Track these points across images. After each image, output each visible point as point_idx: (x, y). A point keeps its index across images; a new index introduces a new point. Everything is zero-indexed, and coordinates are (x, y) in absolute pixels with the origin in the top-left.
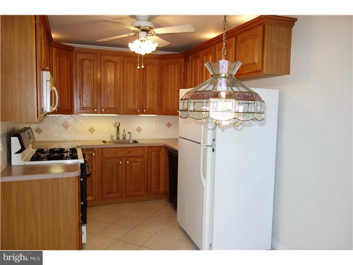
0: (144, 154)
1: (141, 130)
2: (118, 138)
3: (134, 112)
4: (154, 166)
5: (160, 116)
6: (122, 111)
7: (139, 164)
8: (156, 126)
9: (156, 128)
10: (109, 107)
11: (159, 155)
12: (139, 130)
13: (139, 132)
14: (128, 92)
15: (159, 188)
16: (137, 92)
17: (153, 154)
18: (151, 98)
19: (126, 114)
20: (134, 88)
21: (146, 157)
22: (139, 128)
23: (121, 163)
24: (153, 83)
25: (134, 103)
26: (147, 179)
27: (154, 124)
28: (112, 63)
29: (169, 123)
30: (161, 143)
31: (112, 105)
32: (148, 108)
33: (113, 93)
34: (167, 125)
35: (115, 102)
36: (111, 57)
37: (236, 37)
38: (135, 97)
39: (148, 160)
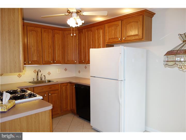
0: (59, 88)
1: (50, 74)
2: (38, 80)
3: (48, 63)
4: (64, 95)
5: (63, 64)
6: (41, 63)
7: (56, 94)
8: (59, 70)
9: (59, 72)
10: (34, 60)
11: (67, 88)
12: (49, 74)
13: (49, 75)
14: (45, 50)
15: (67, 108)
16: (50, 50)
17: (64, 87)
18: (58, 54)
19: (44, 64)
20: (49, 48)
21: (59, 90)
22: (49, 72)
23: (46, 95)
24: (59, 45)
25: (49, 57)
26: (61, 103)
27: (58, 70)
28: (34, 32)
29: (66, 69)
30: (68, 81)
31: (35, 59)
32: (57, 60)
33: (36, 51)
34: (64, 70)
35: (37, 57)
36: (34, 28)
37: (122, 21)
38: (49, 53)
39: (61, 91)
